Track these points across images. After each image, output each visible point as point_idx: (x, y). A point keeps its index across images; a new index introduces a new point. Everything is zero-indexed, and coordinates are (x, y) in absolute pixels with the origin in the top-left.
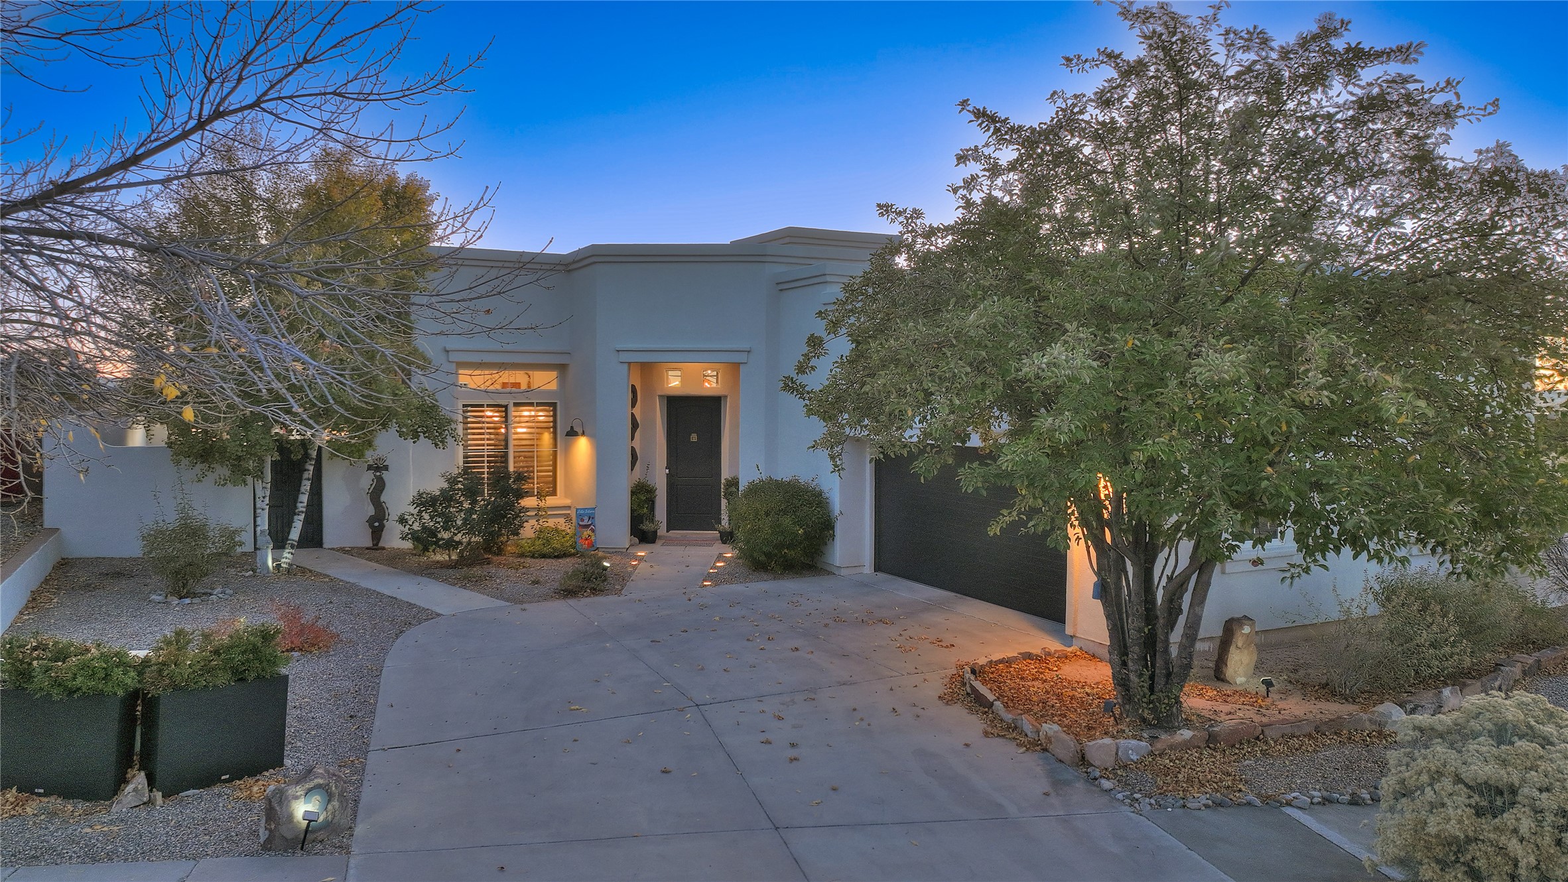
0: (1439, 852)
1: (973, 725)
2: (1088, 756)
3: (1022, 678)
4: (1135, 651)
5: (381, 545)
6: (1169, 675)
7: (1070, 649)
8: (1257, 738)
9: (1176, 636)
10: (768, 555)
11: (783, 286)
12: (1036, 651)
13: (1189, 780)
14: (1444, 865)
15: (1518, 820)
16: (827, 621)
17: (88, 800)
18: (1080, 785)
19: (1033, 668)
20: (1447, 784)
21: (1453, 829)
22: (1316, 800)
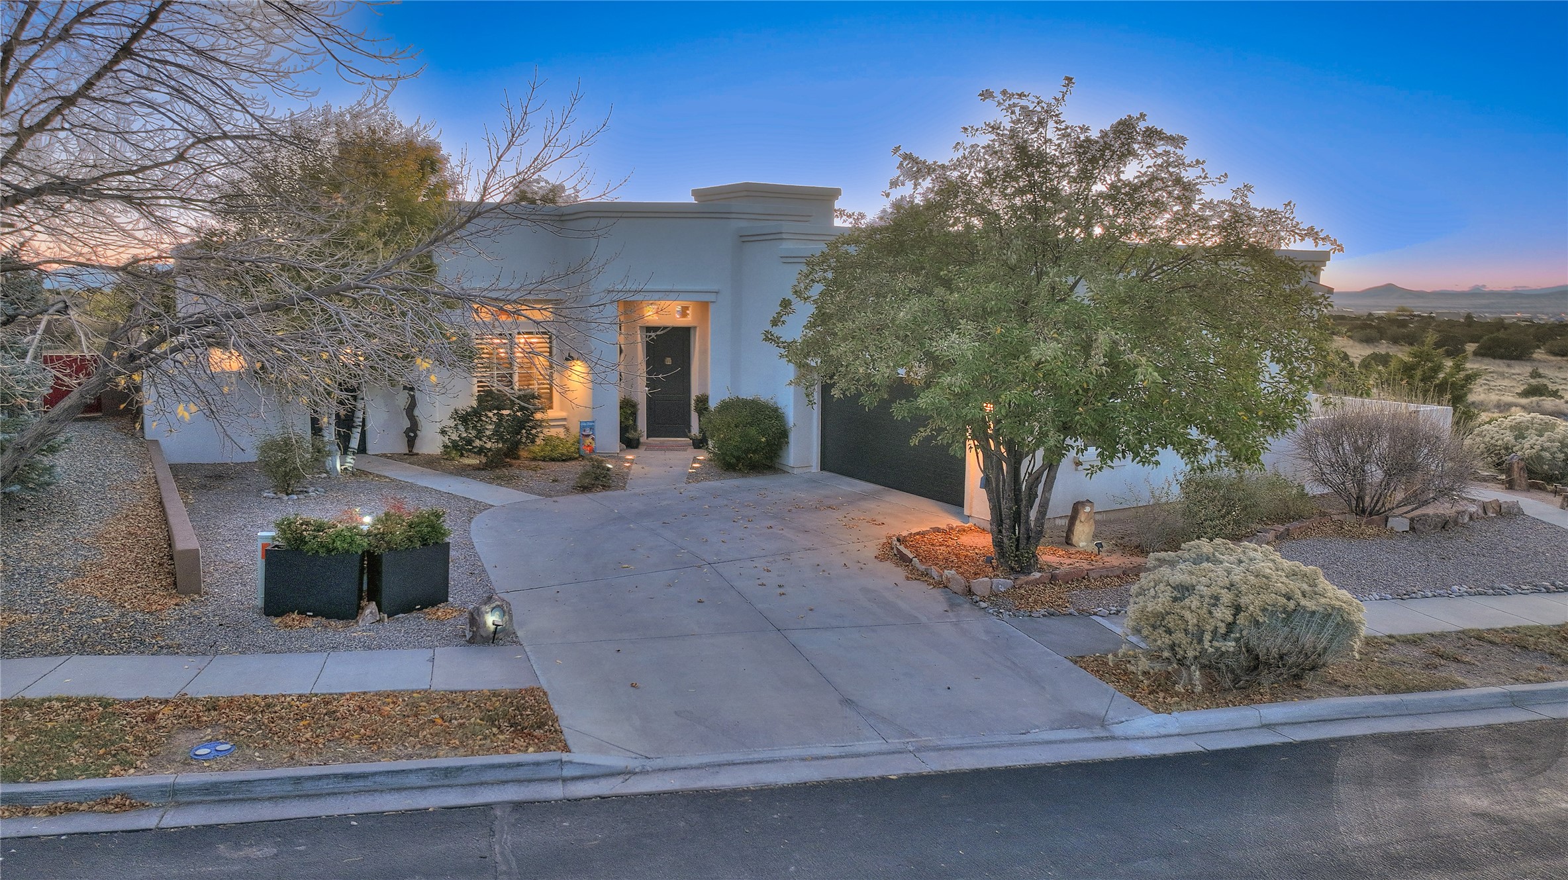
1: (898, 573)
2: (973, 589)
3: (932, 545)
4: (1007, 523)
5: (415, 451)
6: (1029, 538)
7: (967, 525)
8: (1084, 578)
9: (1033, 514)
10: (738, 459)
11: (745, 239)
12: (943, 526)
13: (1035, 602)
15: (1191, 602)
16: (790, 508)
17: (343, 620)
18: (967, 606)
19: (940, 537)
20: (1162, 586)
21: (1160, 608)
22: (1112, 612)
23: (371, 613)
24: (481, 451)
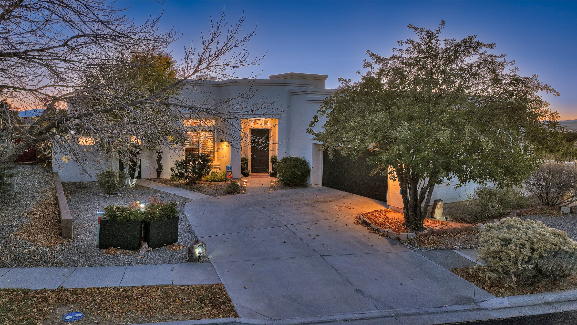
0: (493, 255)
1: (365, 230)
2: (400, 237)
3: (376, 218)
4: (411, 209)
5: (160, 177)
6: (420, 216)
7: (388, 209)
8: (445, 233)
9: (423, 205)
10: (290, 181)
11: (292, 94)
12: (379, 210)
13: (428, 243)
14: (494, 258)
15: (511, 246)
16: (314, 201)
17: (133, 250)
18: (398, 245)
19: (379, 214)
20: (495, 239)
22: (461, 248)
23: (145, 247)
24: (187, 177)
